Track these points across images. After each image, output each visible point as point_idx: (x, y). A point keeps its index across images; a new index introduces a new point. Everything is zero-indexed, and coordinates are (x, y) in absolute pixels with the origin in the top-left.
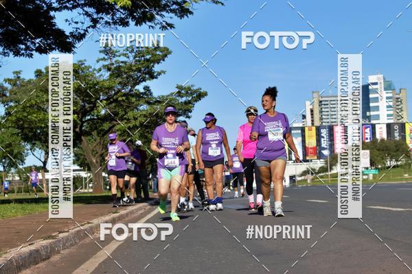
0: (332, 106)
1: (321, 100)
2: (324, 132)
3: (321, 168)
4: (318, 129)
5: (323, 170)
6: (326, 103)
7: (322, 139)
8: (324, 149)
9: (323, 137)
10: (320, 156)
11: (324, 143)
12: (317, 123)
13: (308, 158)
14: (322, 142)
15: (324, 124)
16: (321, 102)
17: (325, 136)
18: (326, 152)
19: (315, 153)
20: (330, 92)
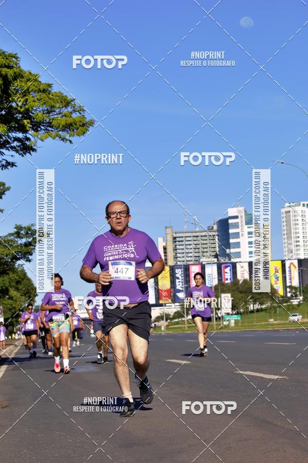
0: (187, 243)
1: (175, 236)
2: (179, 273)
3: (175, 313)
4: (172, 269)
5: (178, 315)
6: (181, 239)
7: (177, 281)
8: (179, 291)
9: (178, 278)
10: (175, 299)
11: (179, 285)
12: (171, 262)
13: (161, 302)
14: (177, 283)
15: (179, 263)
16: (175, 238)
17: (180, 277)
18: (181, 295)
19: (169, 296)
20: (185, 227)
